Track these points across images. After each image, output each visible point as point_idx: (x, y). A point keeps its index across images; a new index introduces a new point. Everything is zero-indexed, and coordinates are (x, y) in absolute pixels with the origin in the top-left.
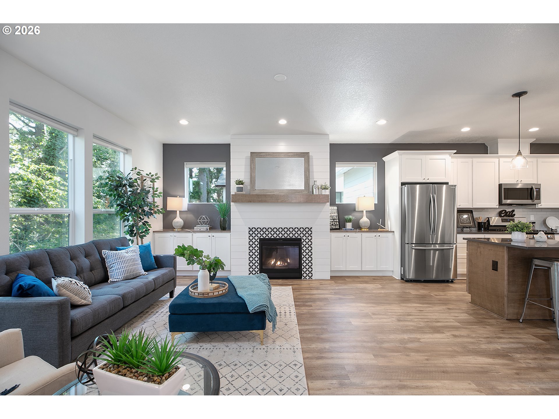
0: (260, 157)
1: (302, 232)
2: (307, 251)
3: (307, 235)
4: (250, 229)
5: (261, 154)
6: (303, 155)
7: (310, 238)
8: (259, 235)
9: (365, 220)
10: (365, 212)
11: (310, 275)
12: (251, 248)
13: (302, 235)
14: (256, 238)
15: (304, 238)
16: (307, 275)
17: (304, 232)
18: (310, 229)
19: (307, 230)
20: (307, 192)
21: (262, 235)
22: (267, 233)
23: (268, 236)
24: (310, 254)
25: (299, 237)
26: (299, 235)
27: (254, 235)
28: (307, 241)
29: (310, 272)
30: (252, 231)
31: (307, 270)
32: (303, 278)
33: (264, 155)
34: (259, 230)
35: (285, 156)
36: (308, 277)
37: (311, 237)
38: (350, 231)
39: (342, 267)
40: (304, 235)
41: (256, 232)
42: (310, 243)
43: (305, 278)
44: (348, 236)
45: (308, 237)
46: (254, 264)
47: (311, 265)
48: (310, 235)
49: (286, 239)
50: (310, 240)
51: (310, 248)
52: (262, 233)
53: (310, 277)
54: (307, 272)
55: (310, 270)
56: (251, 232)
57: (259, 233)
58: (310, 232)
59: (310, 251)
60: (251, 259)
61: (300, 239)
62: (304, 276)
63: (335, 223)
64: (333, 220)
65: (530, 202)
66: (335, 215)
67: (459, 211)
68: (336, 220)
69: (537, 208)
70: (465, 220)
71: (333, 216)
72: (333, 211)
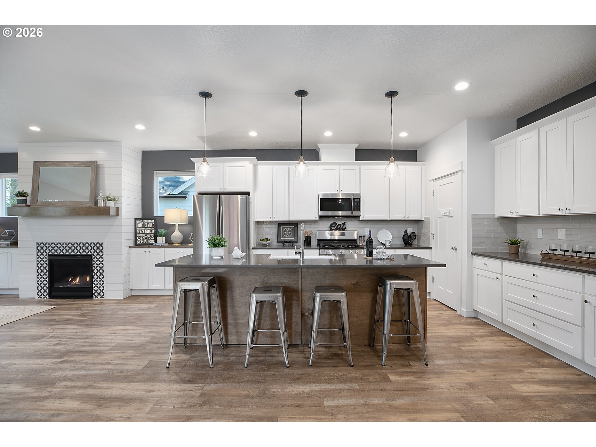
0: (45, 166)
1: (92, 248)
2: (98, 268)
3: (98, 251)
4: (39, 245)
5: (45, 164)
6: (90, 163)
7: (101, 254)
8: (47, 251)
9: (177, 235)
10: (177, 225)
11: (102, 294)
12: (39, 265)
13: (92, 251)
14: (45, 254)
15: (95, 254)
16: (99, 294)
17: (95, 248)
18: (101, 245)
19: (98, 245)
20: (91, 204)
21: (50, 251)
22: (56, 248)
23: (57, 252)
24: (101, 271)
25: (90, 253)
26: (90, 251)
27: (42, 251)
28: (98, 257)
29: (102, 291)
30: (41, 247)
31: (99, 288)
32: (94, 297)
33: (49, 165)
34: (47, 245)
35: (70, 165)
36: (99, 297)
37: (103, 253)
38: (162, 246)
39: (144, 285)
40: (95, 251)
41: (45, 248)
42: (101, 260)
43: (96, 297)
44: (149, 252)
45: (99, 253)
46: (42, 282)
47: (103, 284)
48: (101, 251)
49: (76, 255)
50: (101, 257)
51: (101, 265)
52: (50, 248)
53: (102, 297)
54: (99, 291)
55: (102, 288)
56: (39, 248)
57: (47, 248)
58: (101, 248)
59: (101, 268)
60: (40, 277)
61: (91, 256)
62: (95, 296)
63: (147, 238)
64: (144, 235)
65: (349, 213)
66: (148, 229)
67: (281, 224)
68: (149, 235)
69: (360, 220)
70: (287, 234)
71: (145, 230)
72: (146, 225)
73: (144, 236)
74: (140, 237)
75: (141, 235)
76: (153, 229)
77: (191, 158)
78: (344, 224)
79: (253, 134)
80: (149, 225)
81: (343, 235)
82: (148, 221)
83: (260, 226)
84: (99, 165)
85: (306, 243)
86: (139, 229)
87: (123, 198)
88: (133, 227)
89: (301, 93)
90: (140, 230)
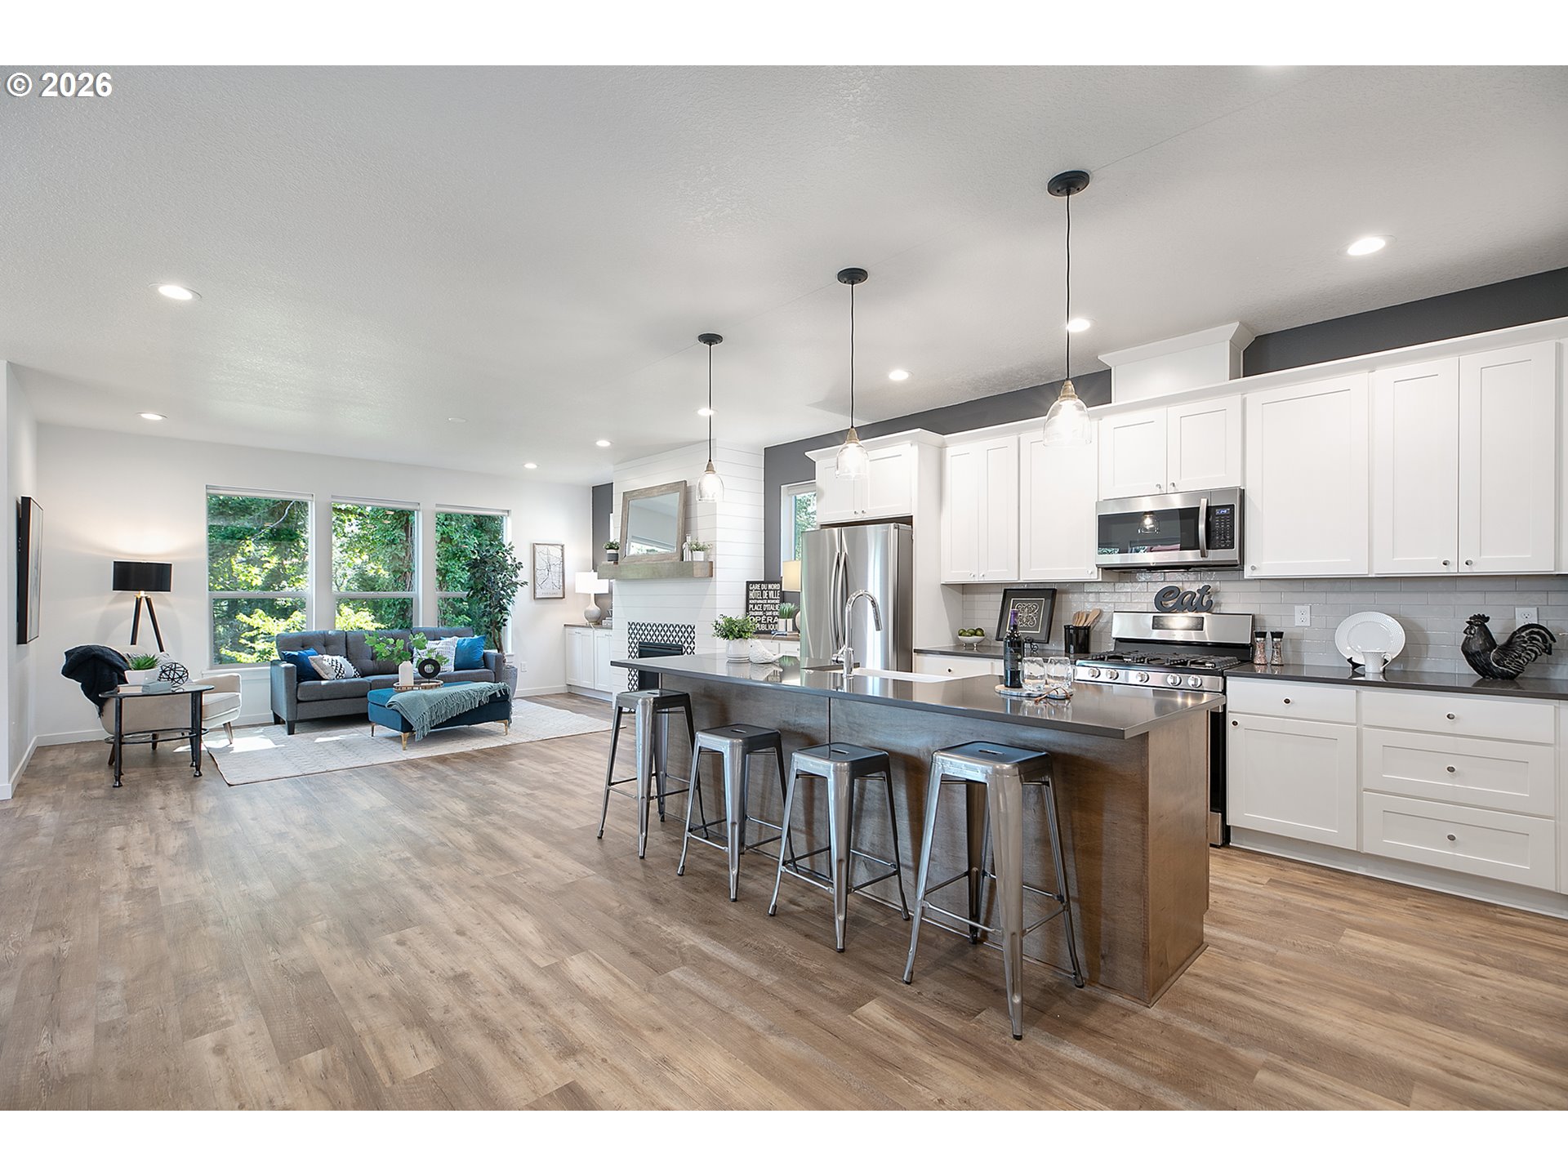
0: (633, 498)
1: (683, 634)
3: (689, 640)
4: (630, 626)
5: (634, 494)
6: (676, 487)
7: (692, 646)
8: (638, 636)
13: (683, 639)
15: (686, 645)
17: (686, 635)
18: (693, 629)
19: (689, 630)
20: (675, 558)
21: (641, 636)
22: (646, 633)
23: (647, 639)
25: (680, 643)
26: (680, 639)
27: (633, 636)
30: (632, 629)
33: (637, 495)
34: (638, 627)
35: (658, 492)
37: (694, 644)
40: (686, 640)
41: (635, 631)
45: (690, 644)
48: (693, 640)
52: (641, 632)
56: (631, 631)
57: (638, 632)
58: (692, 635)
63: (766, 620)
64: (761, 613)
65: (1191, 556)
66: (769, 601)
67: (1011, 593)
68: (770, 613)
69: (1245, 577)
70: (1025, 620)
71: (763, 604)
72: (765, 593)
73: (761, 616)
74: (755, 617)
75: (757, 613)
76: (778, 601)
77: (806, 454)
78: (1205, 590)
79: (898, 375)
80: (771, 593)
81: (1199, 626)
82: (770, 586)
83: (969, 597)
84: (690, 487)
85: (1072, 647)
86: (753, 602)
87: (718, 544)
88: (744, 597)
89: (853, 276)
90: (754, 605)
